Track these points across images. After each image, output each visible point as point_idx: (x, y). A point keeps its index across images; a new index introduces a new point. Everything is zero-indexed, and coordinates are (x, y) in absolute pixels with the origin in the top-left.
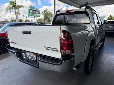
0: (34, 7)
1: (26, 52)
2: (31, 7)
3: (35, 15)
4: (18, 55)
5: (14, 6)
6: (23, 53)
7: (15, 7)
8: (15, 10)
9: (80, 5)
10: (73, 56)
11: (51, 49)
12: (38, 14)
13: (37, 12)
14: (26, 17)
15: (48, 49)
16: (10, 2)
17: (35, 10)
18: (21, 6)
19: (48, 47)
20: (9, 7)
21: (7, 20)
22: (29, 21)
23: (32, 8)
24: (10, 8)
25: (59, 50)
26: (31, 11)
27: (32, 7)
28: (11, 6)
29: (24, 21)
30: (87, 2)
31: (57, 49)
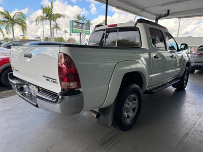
0: (83, 18)
1: (28, 84)
2: (78, 17)
3: (81, 32)
4: (19, 88)
5: (49, 15)
6: (26, 86)
7: (50, 17)
8: (50, 22)
9: (156, 15)
10: (79, 92)
11: (51, 80)
12: (86, 29)
13: (84, 26)
14: (70, 34)
15: (48, 79)
16: (43, 8)
17: (85, 22)
18: (59, 16)
19: (48, 77)
20: (41, 16)
21: (39, 37)
22: (75, 41)
23: (81, 19)
24: (43, 19)
25: (58, 81)
26: (75, 24)
27: (81, 16)
28: (45, 15)
29: (67, 40)
30: (169, 11)
31: (56, 80)
